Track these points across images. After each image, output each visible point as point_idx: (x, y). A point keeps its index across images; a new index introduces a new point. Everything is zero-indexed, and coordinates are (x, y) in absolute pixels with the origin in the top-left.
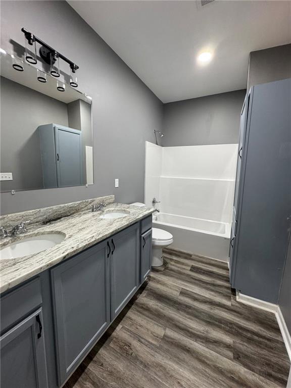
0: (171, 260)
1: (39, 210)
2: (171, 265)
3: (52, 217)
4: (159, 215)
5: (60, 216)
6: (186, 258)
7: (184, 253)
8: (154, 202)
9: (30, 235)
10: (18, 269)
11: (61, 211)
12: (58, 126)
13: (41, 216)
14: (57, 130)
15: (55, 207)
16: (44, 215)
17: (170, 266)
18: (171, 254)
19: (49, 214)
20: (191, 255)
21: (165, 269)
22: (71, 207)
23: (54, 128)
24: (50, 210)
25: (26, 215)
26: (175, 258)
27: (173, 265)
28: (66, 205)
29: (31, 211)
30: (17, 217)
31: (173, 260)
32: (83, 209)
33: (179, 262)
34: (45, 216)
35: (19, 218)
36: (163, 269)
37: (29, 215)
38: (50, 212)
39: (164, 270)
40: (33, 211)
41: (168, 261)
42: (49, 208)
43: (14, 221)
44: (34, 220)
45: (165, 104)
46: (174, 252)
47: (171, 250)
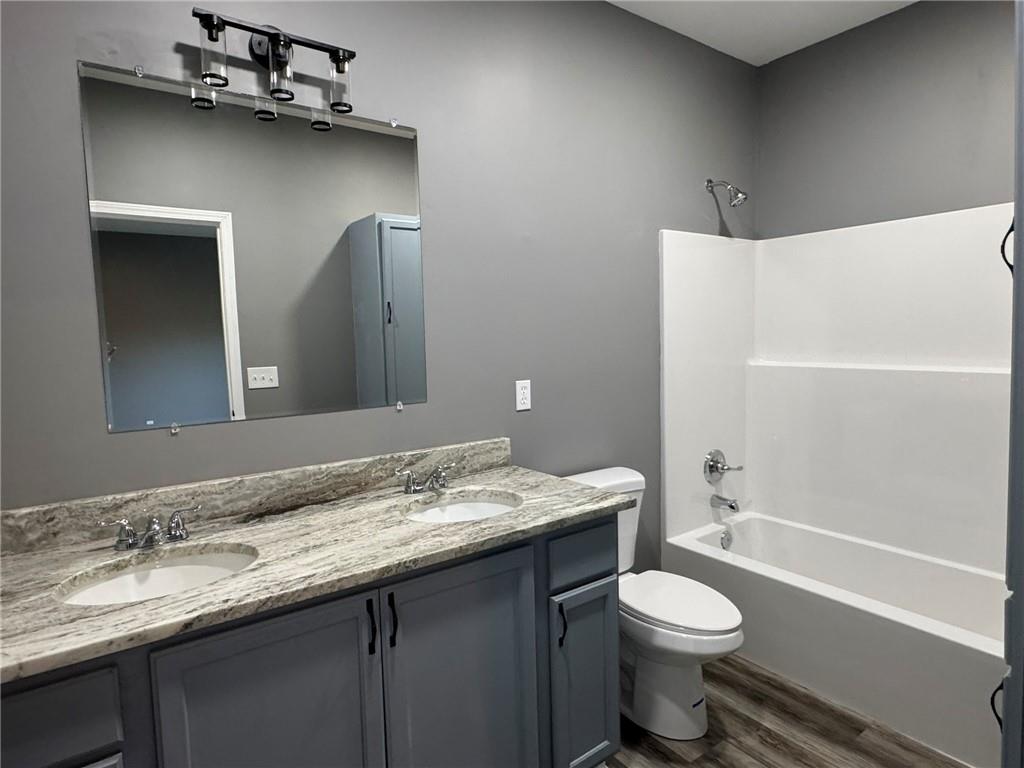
0: (751, 725)
1: (238, 479)
2: (741, 746)
3: (277, 502)
4: (740, 526)
5: (301, 502)
6: (826, 734)
7: (830, 711)
8: (713, 468)
9: (185, 549)
10: (64, 635)
11: (305, 487)
12: (389, 218)
13: (246, 497)
14: (387, 232)
15: (287, 474)
16: (255, 495)
17: (731, 751)
18: (758, 699)
19: (268, 492)
20: (858, 727)
21: (706, 758)
22: (339, 476)
23: (380, 224)
24: (273, 482)
25: (203, 493)
26: (770, 721)
27: (749, 752)
28: (324, 467)
29: (217, 482)
30: (180, 496)
31: (758, 726)
32: (382, 484)
33: (785, 743)
34: (257, 499)
35: (184, 499)
36: (696, 755)
37: (211, 493)
38: (271, 487)
39: (697, 761)
40: (225, 480)
41: (731, 725)
42: (270, 474)
43: (171, 505)
44: (223, 508)
45: (760, 67)
46: (778, 695)
47: (769, 682)
